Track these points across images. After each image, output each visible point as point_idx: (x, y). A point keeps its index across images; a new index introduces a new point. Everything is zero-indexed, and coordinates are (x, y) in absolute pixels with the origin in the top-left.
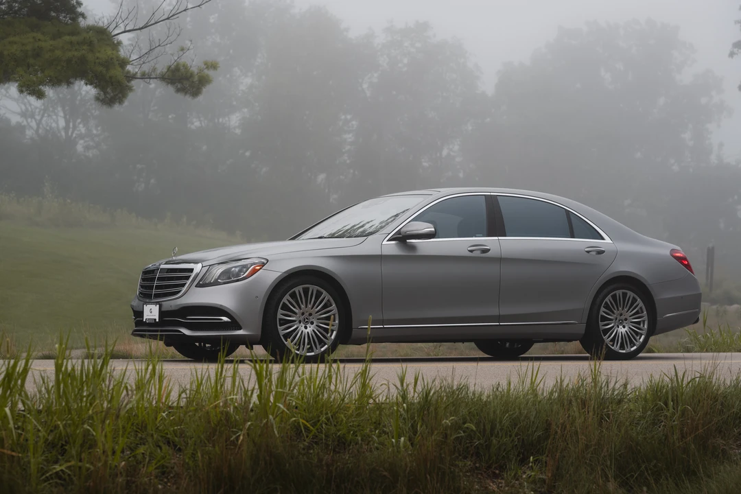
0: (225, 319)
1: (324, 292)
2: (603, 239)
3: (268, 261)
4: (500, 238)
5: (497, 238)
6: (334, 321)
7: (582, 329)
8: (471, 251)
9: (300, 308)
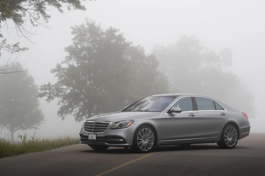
0: (122, 140)
1: (150, 130)
2: (224, 110)
3: (134, 121)
4: (197, 111)
5: (196, 111)
6: (153, 139)
7: (219, 139)
8: (190, 116)
9: (143, 136)
